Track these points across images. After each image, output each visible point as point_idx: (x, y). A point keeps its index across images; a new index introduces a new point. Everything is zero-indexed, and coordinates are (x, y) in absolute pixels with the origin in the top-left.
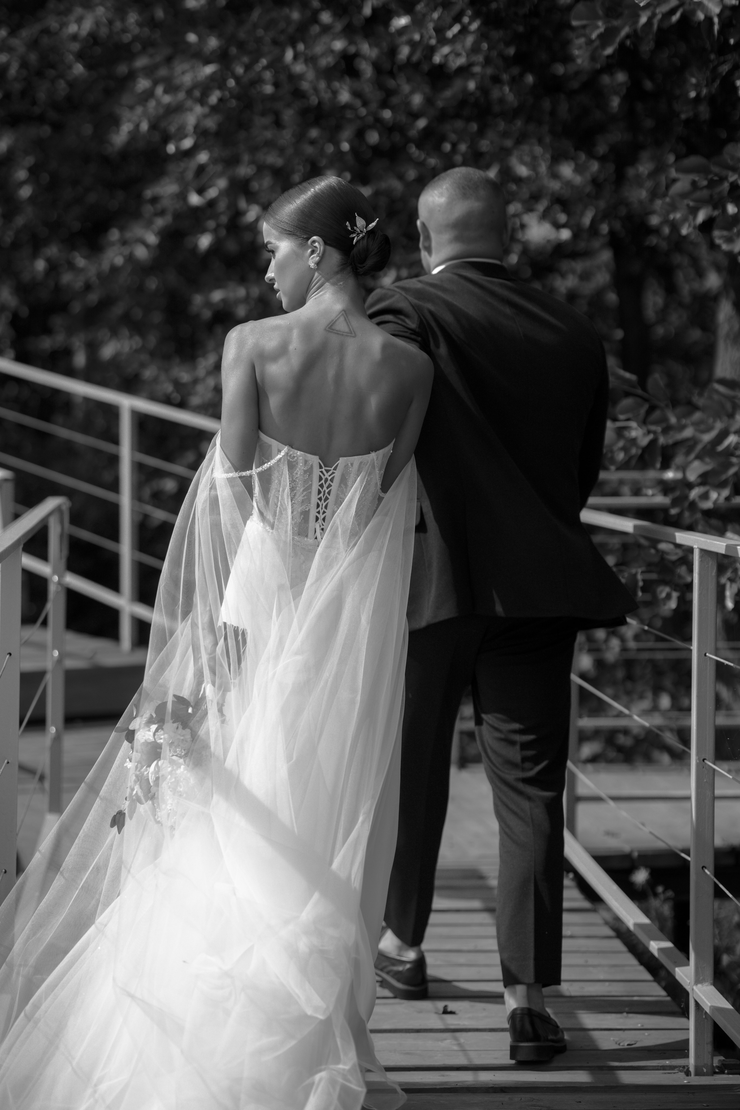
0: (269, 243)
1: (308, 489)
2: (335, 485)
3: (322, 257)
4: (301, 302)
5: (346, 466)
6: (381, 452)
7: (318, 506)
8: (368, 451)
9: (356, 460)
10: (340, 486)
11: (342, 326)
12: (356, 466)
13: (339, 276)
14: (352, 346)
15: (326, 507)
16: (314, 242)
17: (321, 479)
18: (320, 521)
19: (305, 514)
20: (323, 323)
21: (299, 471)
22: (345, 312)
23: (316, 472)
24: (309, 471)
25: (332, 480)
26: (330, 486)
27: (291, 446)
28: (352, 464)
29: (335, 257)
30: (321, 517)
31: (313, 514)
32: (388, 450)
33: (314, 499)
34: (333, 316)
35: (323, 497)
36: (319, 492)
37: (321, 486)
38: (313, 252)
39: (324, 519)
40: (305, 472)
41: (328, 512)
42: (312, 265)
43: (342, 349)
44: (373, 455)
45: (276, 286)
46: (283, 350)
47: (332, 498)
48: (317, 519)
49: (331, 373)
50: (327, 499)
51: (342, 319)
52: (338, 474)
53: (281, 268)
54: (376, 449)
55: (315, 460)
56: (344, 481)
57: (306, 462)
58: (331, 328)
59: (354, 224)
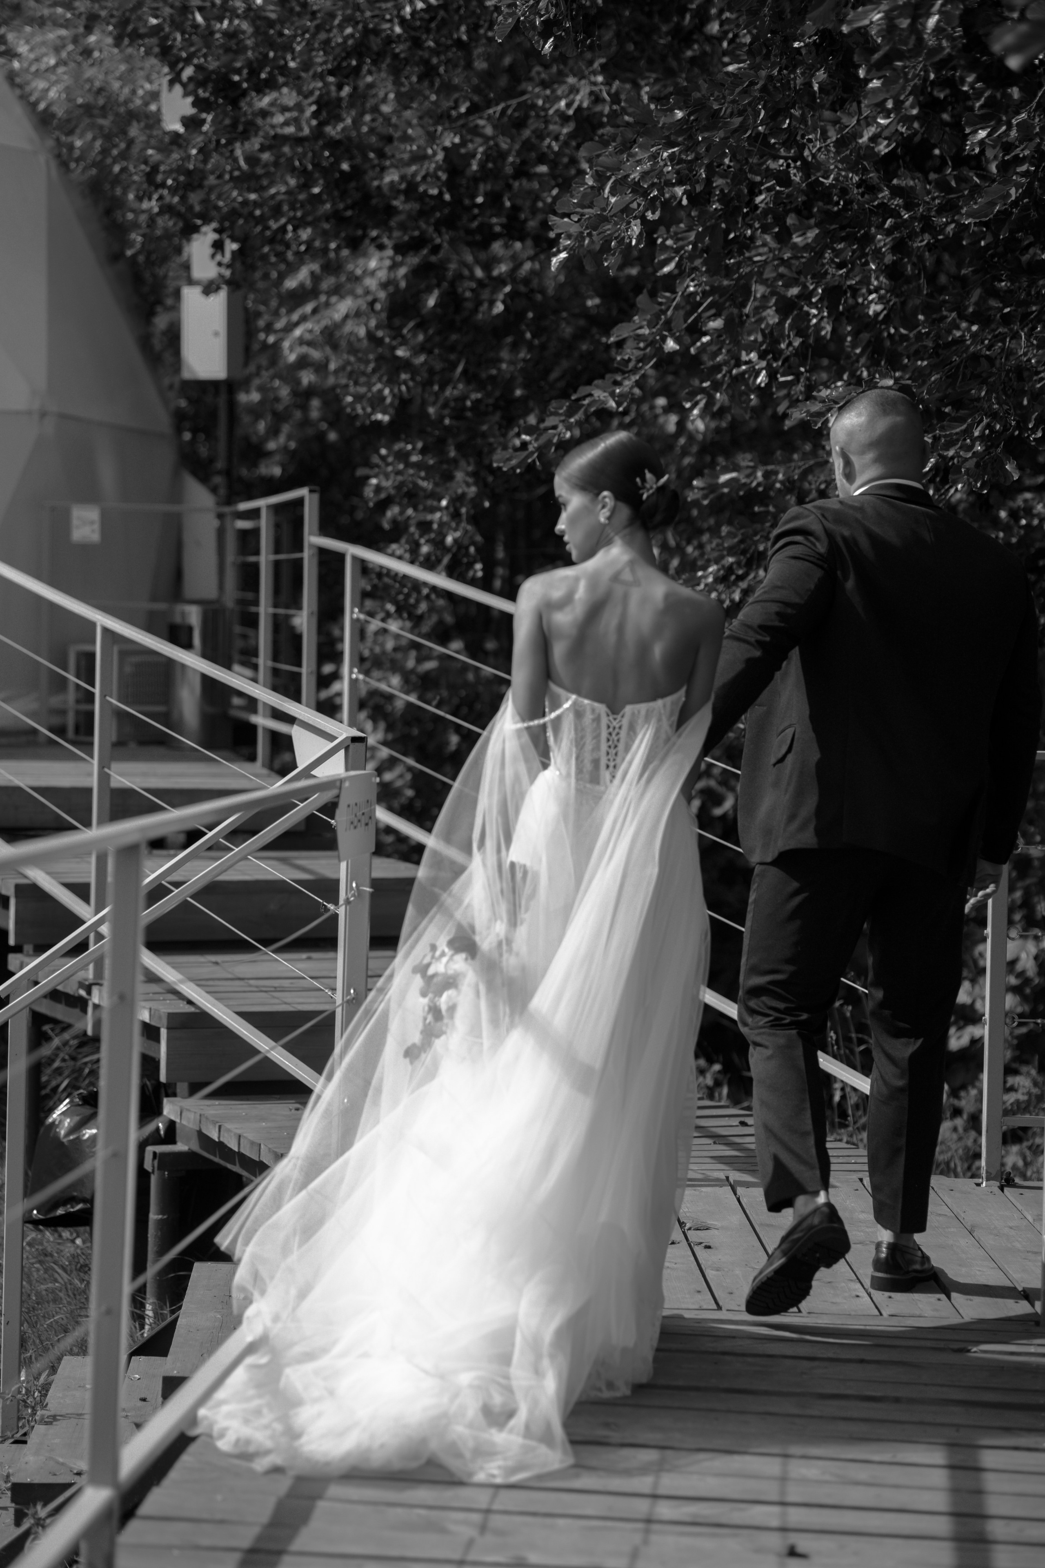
0: (560, 496)
1: (597, 737)
2: (623, 734)
3: (613, 511)
4: (589, 554)
5: (633, 714)
6: (669, 700)
7: (608, 754)
8: (654, 699)
9: (643, 707)
10: (628, 734)
11: (627, 576)
12: (643, 712)
13: (627, 531)
14: (635, 595)
15: (616, 754)
16: (605, 497)
17: (609, 727)
18: (611, 768)
19: (596, 763)
20: (609, 573)
21: (588, 717)
22: (631, 563)
23: (604, 721)
24: (597, 720)
25: (620, 728)
26: (618, 734)
27: (579, 694)
28: (639, 712)
29: (625, 512)
30: (612, 764)
31: (603, 761)
32: (680, 696)
33: (604, 747)
34: (619, 566)
35: (613, 746)
36: (608, 740)
37: (610, 734)
38: (604, 507)
39: (615, 767)
40: (593, 720)
41: (618, 759)
42: (602, 519)
43: (626, 598)
44: (660, 703)
45: (566, 538)
46: (567, 600)
47: (621, 747)
48: (608, 766)
49: (614, 623)
50: (616, 747)
51: (627, 570)
52: (625, 722)
53: (572, 521)
54: (663, 696)
55: (601, 708)
56: (632, 730)
57: (593, 710)
58: (616, 578)
59: (644, 480)
